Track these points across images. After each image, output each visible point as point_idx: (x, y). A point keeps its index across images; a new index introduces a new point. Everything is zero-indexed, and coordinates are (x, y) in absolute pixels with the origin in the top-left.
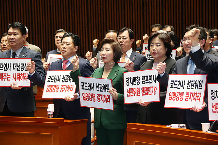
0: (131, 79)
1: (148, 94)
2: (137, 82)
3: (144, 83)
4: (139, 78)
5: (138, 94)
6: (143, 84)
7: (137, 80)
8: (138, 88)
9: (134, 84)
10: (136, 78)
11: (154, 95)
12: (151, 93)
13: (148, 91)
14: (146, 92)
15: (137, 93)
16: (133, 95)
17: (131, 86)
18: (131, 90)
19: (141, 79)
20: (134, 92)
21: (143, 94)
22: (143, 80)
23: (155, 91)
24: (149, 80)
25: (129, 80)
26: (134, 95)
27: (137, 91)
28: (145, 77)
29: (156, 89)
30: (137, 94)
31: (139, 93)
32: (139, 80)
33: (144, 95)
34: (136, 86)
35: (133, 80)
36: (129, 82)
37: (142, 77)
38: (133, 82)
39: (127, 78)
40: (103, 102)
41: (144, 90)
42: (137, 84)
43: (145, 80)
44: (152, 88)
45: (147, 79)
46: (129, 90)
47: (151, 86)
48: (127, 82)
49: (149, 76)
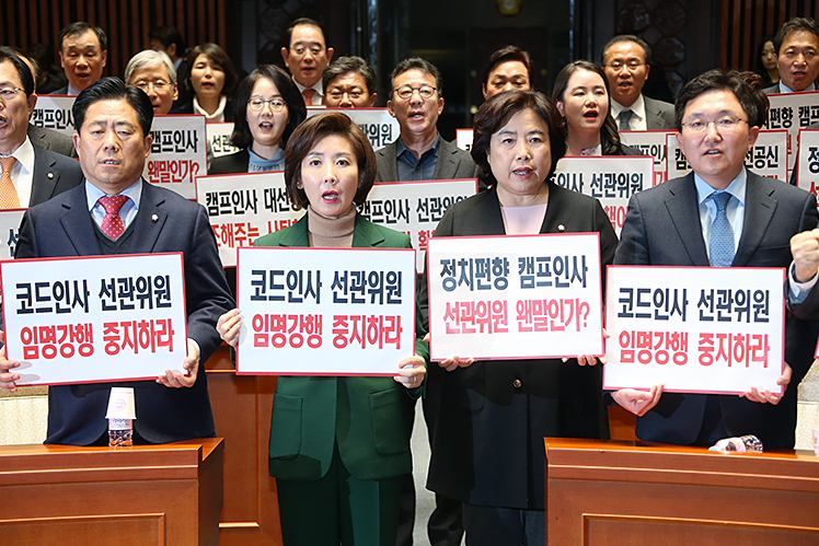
0: (467, 268)
1: (549, 326)
2: (493, 277)
3: (532, 286)
4: (507, 264)
5: (500, 326)
6: (523, 286)
7: (498, 270)
8: (497, 302)
9: (480, 287)
10: (492, 266)
11: (578, 330)
12: (563, 324)
13: (548, 316)
14: (536, 319)
15: (494, 321)
16: (473, 327)
17: (463, 294)
18: (465, 308)
19: (514, 268)
20: (477, 317)
21: (524, 325)
22: (525, 274)
23: (582, 317)
24: (554, 275)
25: (453, 267)
26: (478, 330)
27: (493, 313)
28: (536, 264)
29: (585, 308)
30: (496, 323)
31: (505, 323)
32: (507, 271)
33: (530, 329)
34: (492, 295)
35: (475, 272)
36: (457, 279)
37: (520, 260)
38: (475, 280)
39: (445, 262)
41: (528, 312)
42: (493, 287)
43: (535, 275)
44: (567, 307)
45: (544, 270)
46: (456, 310)
47: (564, 299)
48: (446, 275)
49: (552, 259)
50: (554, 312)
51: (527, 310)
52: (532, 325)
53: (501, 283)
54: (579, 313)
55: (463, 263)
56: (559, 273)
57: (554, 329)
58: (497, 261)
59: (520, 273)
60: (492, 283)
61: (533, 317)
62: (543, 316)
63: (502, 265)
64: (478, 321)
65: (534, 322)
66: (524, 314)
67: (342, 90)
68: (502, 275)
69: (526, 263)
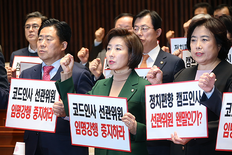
0: (159, 98)
1: (187, 124)
2: (168, 102)
3: (181, 105)
4: (172, 96)
5: (171, 124)
6: (179, 106)
7: (169, 99)
8: (169, 113)
9: (164, 107)
10: (167, 97)
11: (198, 125)
12: (193, 123)
13: (187, 119)
14: (183, 120)
15: (168, 121)
16: (161, 125)
17: (158, 110)
18: (158, 116)
19: (175, 97)
20: (162, 120)
21: (179, 123)
22: (179, 100)
23: (199, 119)
24: (189, 100)
25: (154, 98)
26: (163, 126)
27: (168, 118)
28: (183, 95)
29: (200, 115)
30: (169, 123)
31: (172, 122)
32: (172, 99)
33: (180, 125)
34: (167, 110)
35: (161, 100)
36: (155, 103)
37: (177, 93)
38: (162, 103)
39: (151, 96)
40: (112, 138)
41: (180, 117)
42: (168, 106)
43: (182, 100)
44: (194, 114)
45: (185, 98)
46: (155, 117)
47: (193, 111)
48: (152, 102)
49: (188, 93)
50: (189, 117)
52: (181, 123)
53: (170, 105)
54: (198, 117)
55: (157, 96)
56: (191, 99)
57: (190, 125)
58: (169, 95)
59: (177, 99)
60: (167, 105)
61: (182, 119)
62: (185, 119)
63: (171, 96)
64: (163, 122)
65: (182, 122)
66: (178, 118)
68: (171, 101)
69: (179, 95)
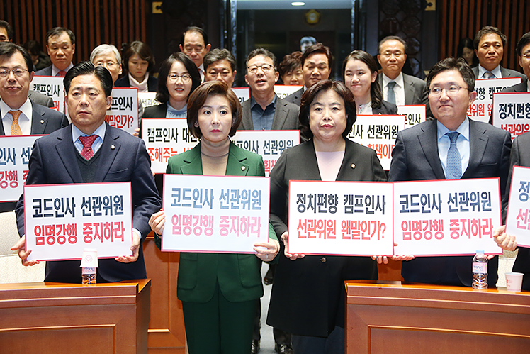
0: (313, 199)
1: (361, 237)
2: (328, 206)
3: (351, 212)
4: (337, 198)
5: (332, 235)
6: (347, 212)
7: (331, 201)
8: (330, 221)
9: (320, 211)
10: (328, 198)
11: (379, 240)
12: (369, 236)
13: (360, 230)
15: (327, 231)
16: (314, 235)
17: (309, 214)
18: (310, 223)
19: (341, 200)
20: (317, 229)
21: (346, 235)
23: (381, 232)
24: (365, 206)
25: (304, 199)
26: (318, 237)
27: (327, 227)
28: (355, 199)
29: (383, 226)
30: (329, 233)
31: (334, 233)
32: (337, 203)
33: (349, 238)
34: (328, 216)
35: (317, 202)
36: (306, 205)
37: (346, 196)
38: (317, 207)
39: (299, 195)
40: (238, 235)
42: (328, 211)
43: (354, 205)
44: (372, 225)
45: (359, 203)
46: (305, 224)
47: (371, 221)
48: (300, 203)
49: (365, 197)
50: (364, 228)
51: (348, 226)
52: (351, 236)
53: (333, 210)
54: (379, 229)
55: (310, 196)
56: (368, 205)
57: (364, 238)
58: (331, 197)
59: (345, 204)
60: (327, 209)
61: (352, 230)
62: (357, 230)
63: (334, 199)
64: (318, 231)
65: (352, 233)
66: (346, 229)
67: (217, 71)
68: (334, 205)
69: (348, 198)
